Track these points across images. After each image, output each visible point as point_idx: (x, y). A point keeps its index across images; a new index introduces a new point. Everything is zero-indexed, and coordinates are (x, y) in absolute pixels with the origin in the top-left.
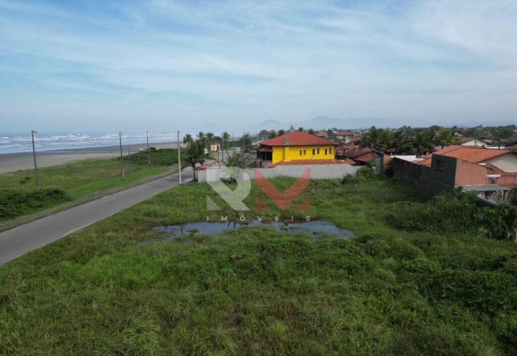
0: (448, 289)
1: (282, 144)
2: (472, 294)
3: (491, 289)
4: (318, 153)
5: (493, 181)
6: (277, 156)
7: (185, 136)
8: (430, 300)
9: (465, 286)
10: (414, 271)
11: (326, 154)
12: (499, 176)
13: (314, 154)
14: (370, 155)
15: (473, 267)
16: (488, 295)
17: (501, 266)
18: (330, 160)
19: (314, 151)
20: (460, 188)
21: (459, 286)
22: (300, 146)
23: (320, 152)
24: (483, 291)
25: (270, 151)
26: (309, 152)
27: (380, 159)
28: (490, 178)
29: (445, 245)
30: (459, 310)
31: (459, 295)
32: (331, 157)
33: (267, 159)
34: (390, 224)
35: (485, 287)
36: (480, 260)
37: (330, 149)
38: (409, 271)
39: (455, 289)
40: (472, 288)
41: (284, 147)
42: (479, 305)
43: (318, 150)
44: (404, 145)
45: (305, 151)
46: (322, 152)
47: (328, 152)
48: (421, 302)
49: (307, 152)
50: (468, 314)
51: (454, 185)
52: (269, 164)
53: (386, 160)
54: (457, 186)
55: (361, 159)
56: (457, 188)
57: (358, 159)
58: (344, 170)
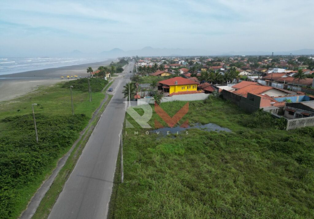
0: (277, 148)
1: (174, 85)
2: (284, 149)
3: (289, 147)
4: (190, 88)
5: (272, 105)
6: (172, 90)
7: (88, 68)
8: (273, 152)
9: (282, 147)
10: (263, 143)
11: (193, 88)
12: (275, 103)
13: (188, 88)
14: (210, 87)
15: (279, 140)
16: (289, 149)
17: (288, 140)
18: (195, 91)
19: (188, 87)
20: (262, 109)
21: (280, 147)
22: (182, 85)
23: (191, 87)
24: (287, 148)
25: (168, 88)
26: (186, 88)
27: (217, 90)
28: (272, 104)
29: (267, 133)
30: (282, 154)
31: (281, 150)
32: (195, 89)
33: (167, 92)
34: (241, 124)
35: (287, 147)
36: (280, 138)
37: (195, 86)
38: (262, 143)
39: (279, 148)
40: (284, 147)
41: (175, 86)
42: (287, 152)
43: (190, 86)
44: (220, 79)
45: (184, 87)
46: (192, 87)
47: (194, 87)
48: (271, 152)
49: (185, 88)
50: (285, 155)
51: (259, 107)
52: (168, 94)
53: (220, 91)
54: (261, 108)
55: (207, 90)
56: (261, 109)
57: (205, 90)
58: (202, 96)
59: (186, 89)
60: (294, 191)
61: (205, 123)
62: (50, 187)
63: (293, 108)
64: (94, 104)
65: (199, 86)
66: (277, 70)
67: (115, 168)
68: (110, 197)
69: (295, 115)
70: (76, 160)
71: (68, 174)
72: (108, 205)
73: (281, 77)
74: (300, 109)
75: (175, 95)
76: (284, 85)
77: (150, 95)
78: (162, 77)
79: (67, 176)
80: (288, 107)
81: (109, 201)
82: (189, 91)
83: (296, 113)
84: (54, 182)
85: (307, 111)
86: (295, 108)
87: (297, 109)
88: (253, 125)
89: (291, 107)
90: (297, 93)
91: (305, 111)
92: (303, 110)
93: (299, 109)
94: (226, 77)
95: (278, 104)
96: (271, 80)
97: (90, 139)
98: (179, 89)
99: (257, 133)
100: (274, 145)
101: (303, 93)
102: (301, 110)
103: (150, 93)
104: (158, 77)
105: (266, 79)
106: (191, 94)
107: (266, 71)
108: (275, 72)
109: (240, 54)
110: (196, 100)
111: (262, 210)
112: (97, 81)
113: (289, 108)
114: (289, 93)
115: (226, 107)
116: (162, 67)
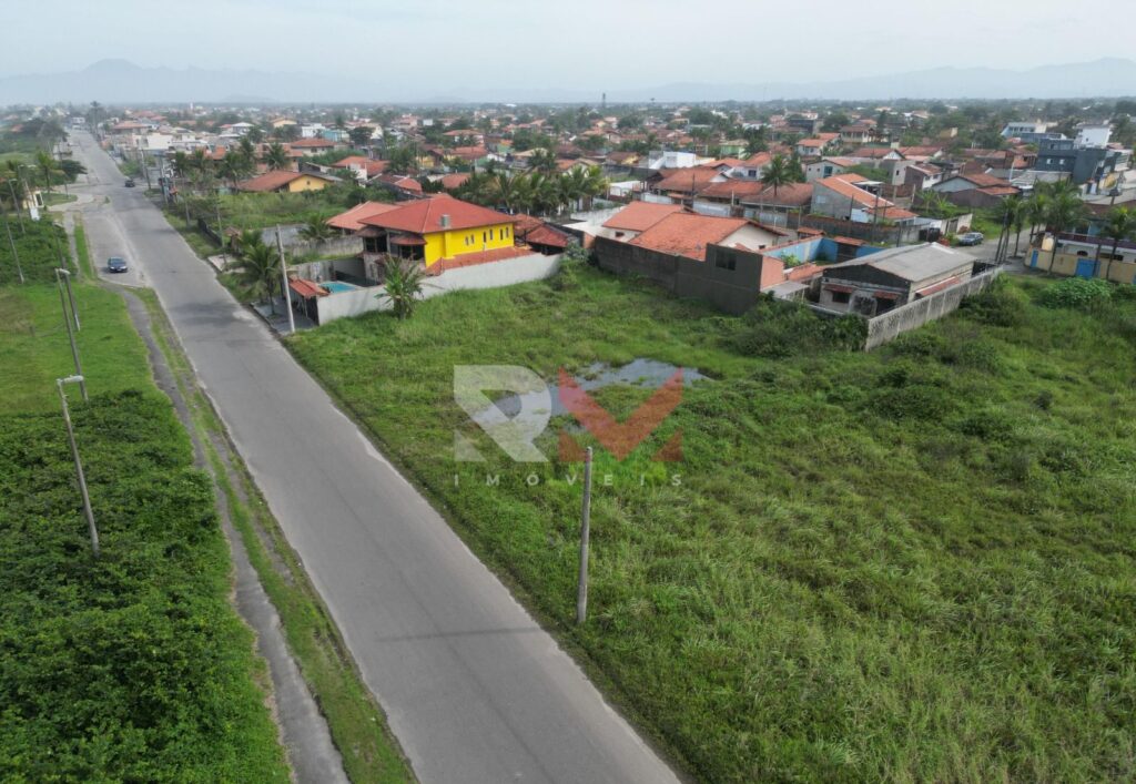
1: (439, 229)
4: (491, 238)
5: (787, 277)
6: (432, 251)
11: (502, 238)
12: (793, 270)
13: (485, 240)
14: (542, 229)
18: (509, 248)
19: (485, 235)
20: (771, 293)
22: (467, 229)
23: (494, 236)
24: (923, 403)
25: (419, 242)
26: (479, 236)
27: (577, 239)
28: (785, 275)
30: (919, 423)
32: (508, 242)
33: (417, 259)
37: (507, 230)
41: (442, 233)
43: (491, 232)
45: (473, 238)
47: (504, 234)
51: (759, 287)
52: (420, 267)
53: (587, 241)
54: (765, 289)
55: (537, 240)
56: (767, 292)
57: (532, 240)
58: (537, 266)
59: (478, 245)
60: (1038, 520)
61: (624, 361)
62: (323, 714)
63: (845, 283)
64: (108, 338)
65: (518, 228)
66: (674, 159)
67: (494, 578)
68: (589, 682)
69: (851, 301)
70: (307, 585)
71: (335, 645)
72: (608, 709)
73: (711, 183)
74: (867, 282)
75: (449, 268)
76: (732, 209)
77: (332, 274)
78: (296, 194)
79: (341, 652)
80: (830, 280)
81: (599, 696)
82: (490, 252)
83: (856, 297)
84: (312, 693)
85: (888, 288)
86: (850, 282)
87: (858, 283)
88: (773, 349)
89: (837, 280)
90: (799, 233)
91: (883, 287)
92: (877, 286)
93: (864, 284)
94: (566, 189)
95: (800, 273)
96: (686, 193)
97: (263, 490)
98: (456, 246)
99: (805, 371)
100: (885, 402)
101: (816, 232)
102: (870, 285)
103: (331, 269)
104: (282, 197)
105: (671, 191)
106: (503, 262)
107: (636, 162)
108: (668, 165)
109: (495, 100)
110: (520, 281)
111: (1029, 591)
112: (20, 229)
113: (833, 281)
114: (783, 235)
115: (636, 298)
116: (277, 153)
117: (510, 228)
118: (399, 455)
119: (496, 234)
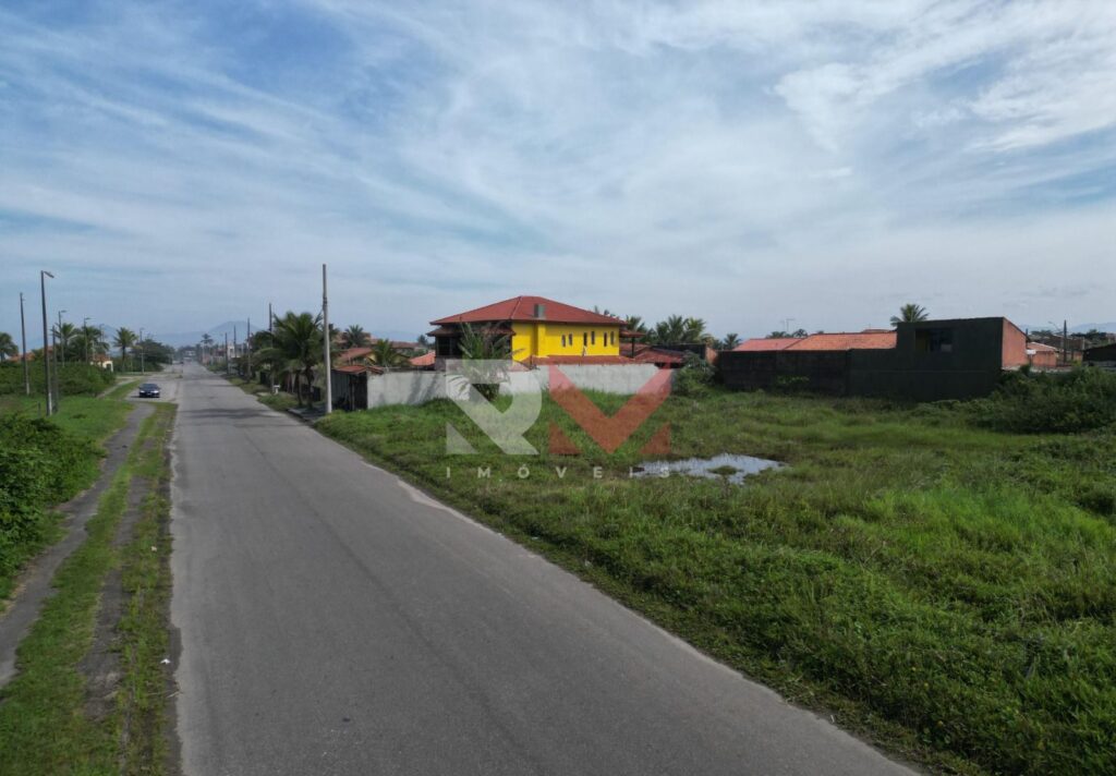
1: (532, 320)
4: (593, 341)
5: (1030, 361)
11: (605, 343)
12: (1035, 352)
13: (585, 343)
18: (615, 358)
19: (585, 336)
22: (563, 324)
23: (596, 338)
25: (507, 332)
26: (578, 339)
28: (1028, 356)
32: (614, 349)
37: (612, 334)
41: (536, 323)
43: (593, 334)
45: (570, 337)
46: (599, 338)
47: (609, 340)
49: (574, 339)
51: (999, 364)
53: (709, 356)
59: (577, 346)
82: (592, 356)
95: (1043, 360)
98: (550, 343)
106: (607, 367)
116: (356, 336)
117: (616, 332)
118: (474, 499)
119: (599, 340)
